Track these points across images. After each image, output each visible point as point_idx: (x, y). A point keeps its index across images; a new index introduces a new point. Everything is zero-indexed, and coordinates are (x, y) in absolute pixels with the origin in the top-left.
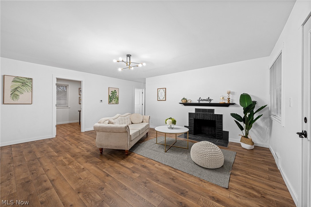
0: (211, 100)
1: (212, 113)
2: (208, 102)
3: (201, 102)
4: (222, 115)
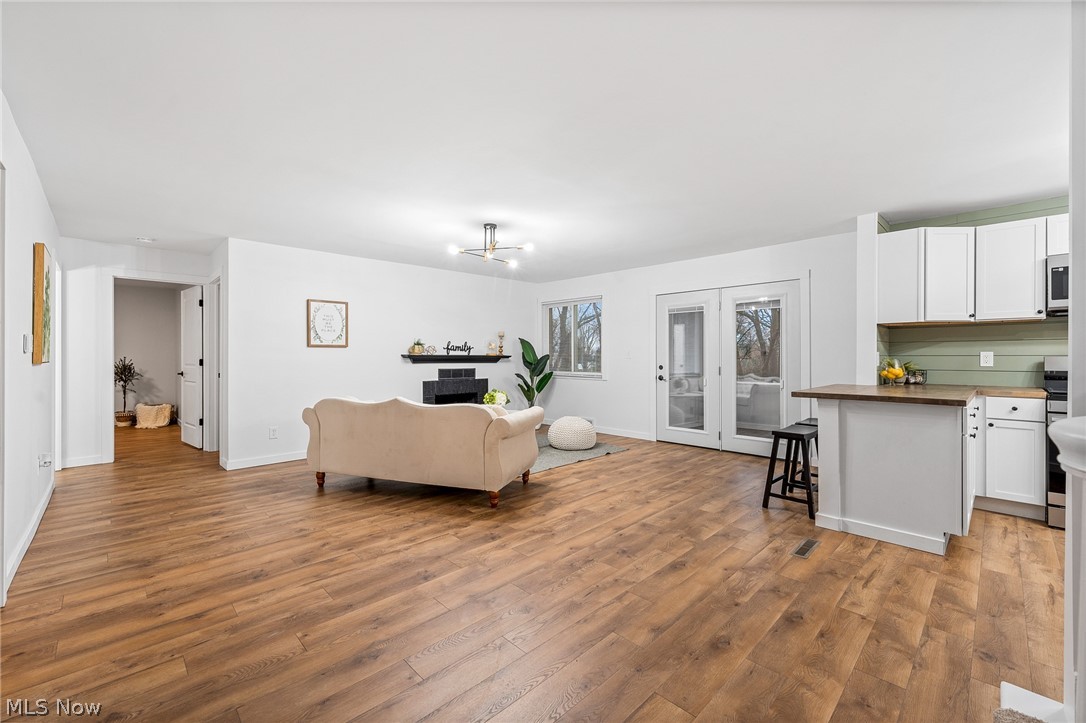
0: (470, 349)
1: (471, 378)
2: (465, 353)
3: (452, 353)
4: (487, 380)
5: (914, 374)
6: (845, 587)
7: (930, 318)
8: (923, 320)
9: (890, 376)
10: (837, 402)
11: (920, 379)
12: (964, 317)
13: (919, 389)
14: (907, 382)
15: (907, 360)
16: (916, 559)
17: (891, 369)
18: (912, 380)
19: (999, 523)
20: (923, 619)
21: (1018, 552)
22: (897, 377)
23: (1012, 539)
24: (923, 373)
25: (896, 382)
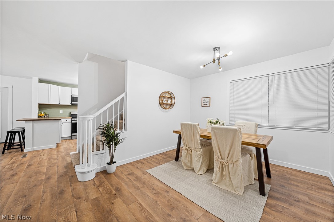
5: (46, 115)
6: (39, 157)
7: (51, 103)
8: (49, 104)
9: (41, 115)
10: (32, 121)
11: (47, 116)
12: (58, 104)
13: (47, 118)
14: (45, 117)
15: (45, 112)
16: (52, 149)
17: (41, 114)
18: (46, 116)
19: (64, 141)
20: (56, 155)
21: (68, 144)
22: (43, 116)
23: (67, 143)
24: (48, 115)
25: (42, 117)
